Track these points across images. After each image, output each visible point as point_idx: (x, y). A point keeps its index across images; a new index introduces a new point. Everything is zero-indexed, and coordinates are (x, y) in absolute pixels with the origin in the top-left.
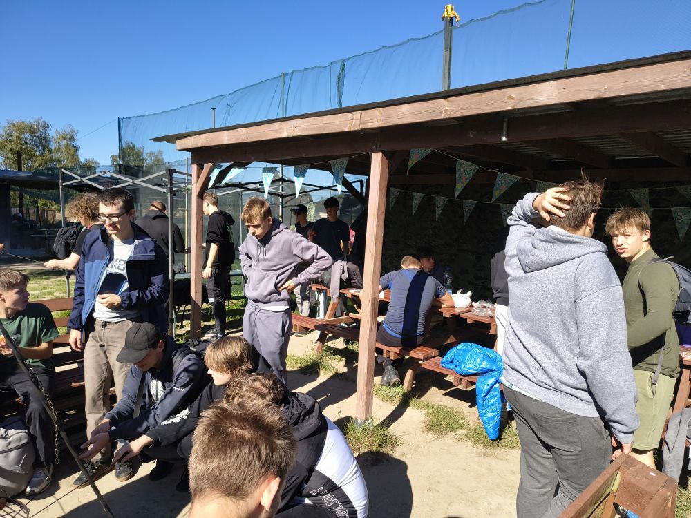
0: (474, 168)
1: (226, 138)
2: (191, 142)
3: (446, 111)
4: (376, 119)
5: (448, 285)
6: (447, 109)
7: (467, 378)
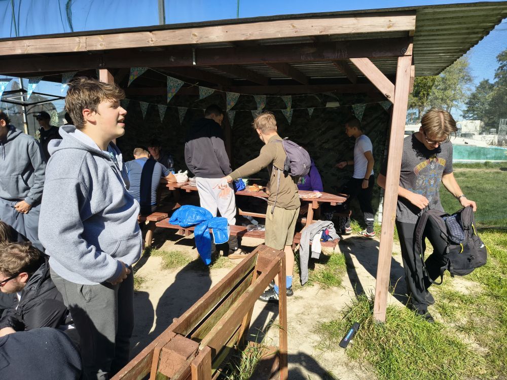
0: (181, 83)
4: (99, 44)
5: (172, 168)
6: (153, 39)
7: (188, 229)
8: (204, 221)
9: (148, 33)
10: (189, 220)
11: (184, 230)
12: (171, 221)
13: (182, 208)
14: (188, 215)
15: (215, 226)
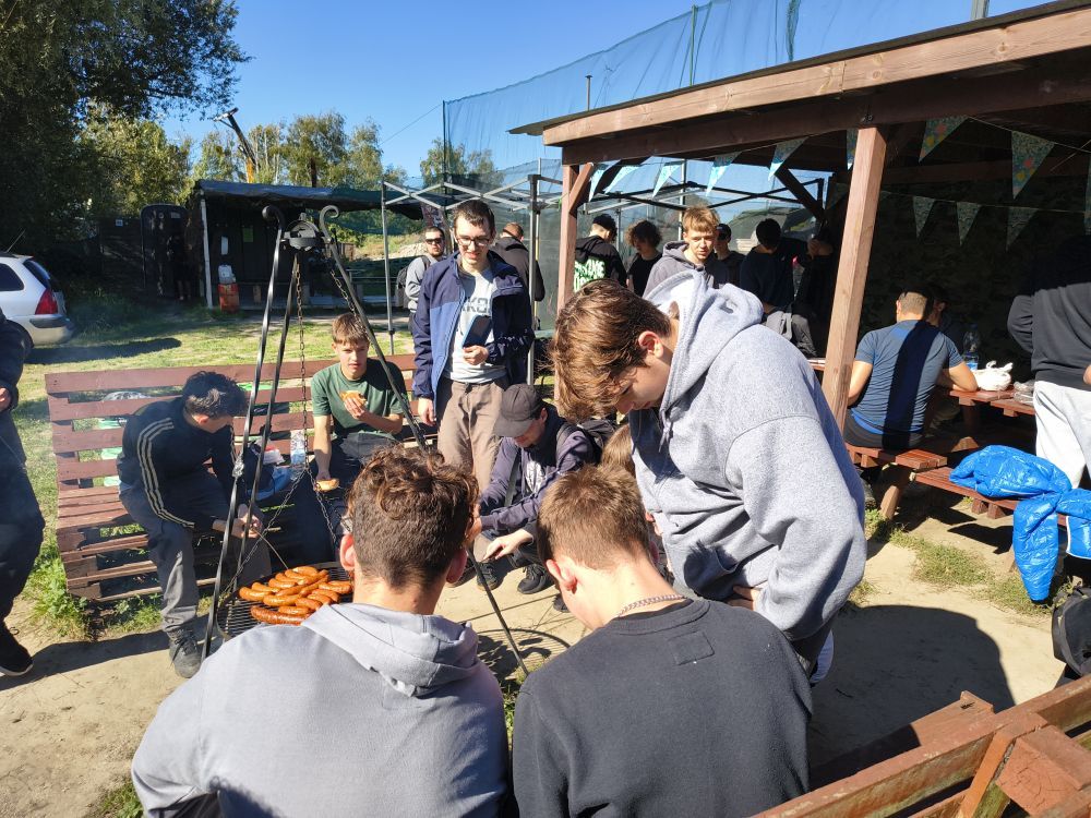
0: (1046, 146)
1: (618, 122)
2: (566, 132)
3: (1003, 49)
4: (871, 73)
5: (972, 354)
6: (1006, 45)
7: (998, 503)
8: (1046, 492)
9: (997, 31)
10: (1006, 483)
11: (987, 504)
12: (956, 477)
13: (988, 451)
14: (1007, 469)
15: (1076, 512)
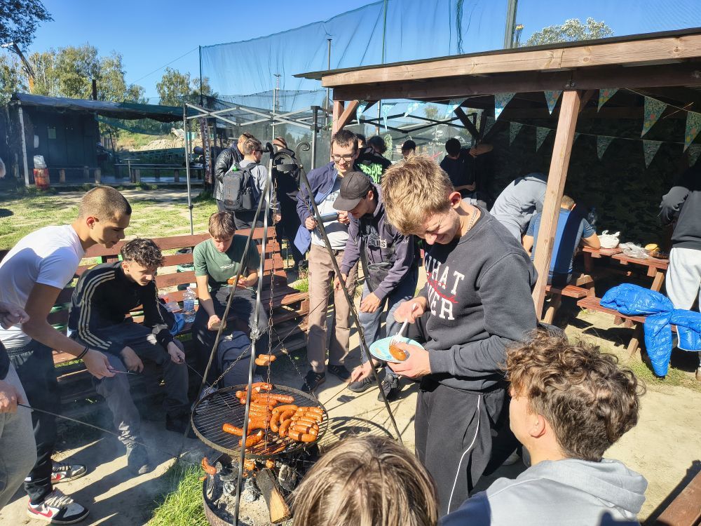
0: (663, 106)
1: (385, 75)
2: (340, 80)
3: (677, 50)
4: (582, 58)
6: (679, 48)
7: (631, 318)
9: (673, 40)
10: (639, 306)
11: (623, 318)
12: (604, 302)
13: (622, 286)
